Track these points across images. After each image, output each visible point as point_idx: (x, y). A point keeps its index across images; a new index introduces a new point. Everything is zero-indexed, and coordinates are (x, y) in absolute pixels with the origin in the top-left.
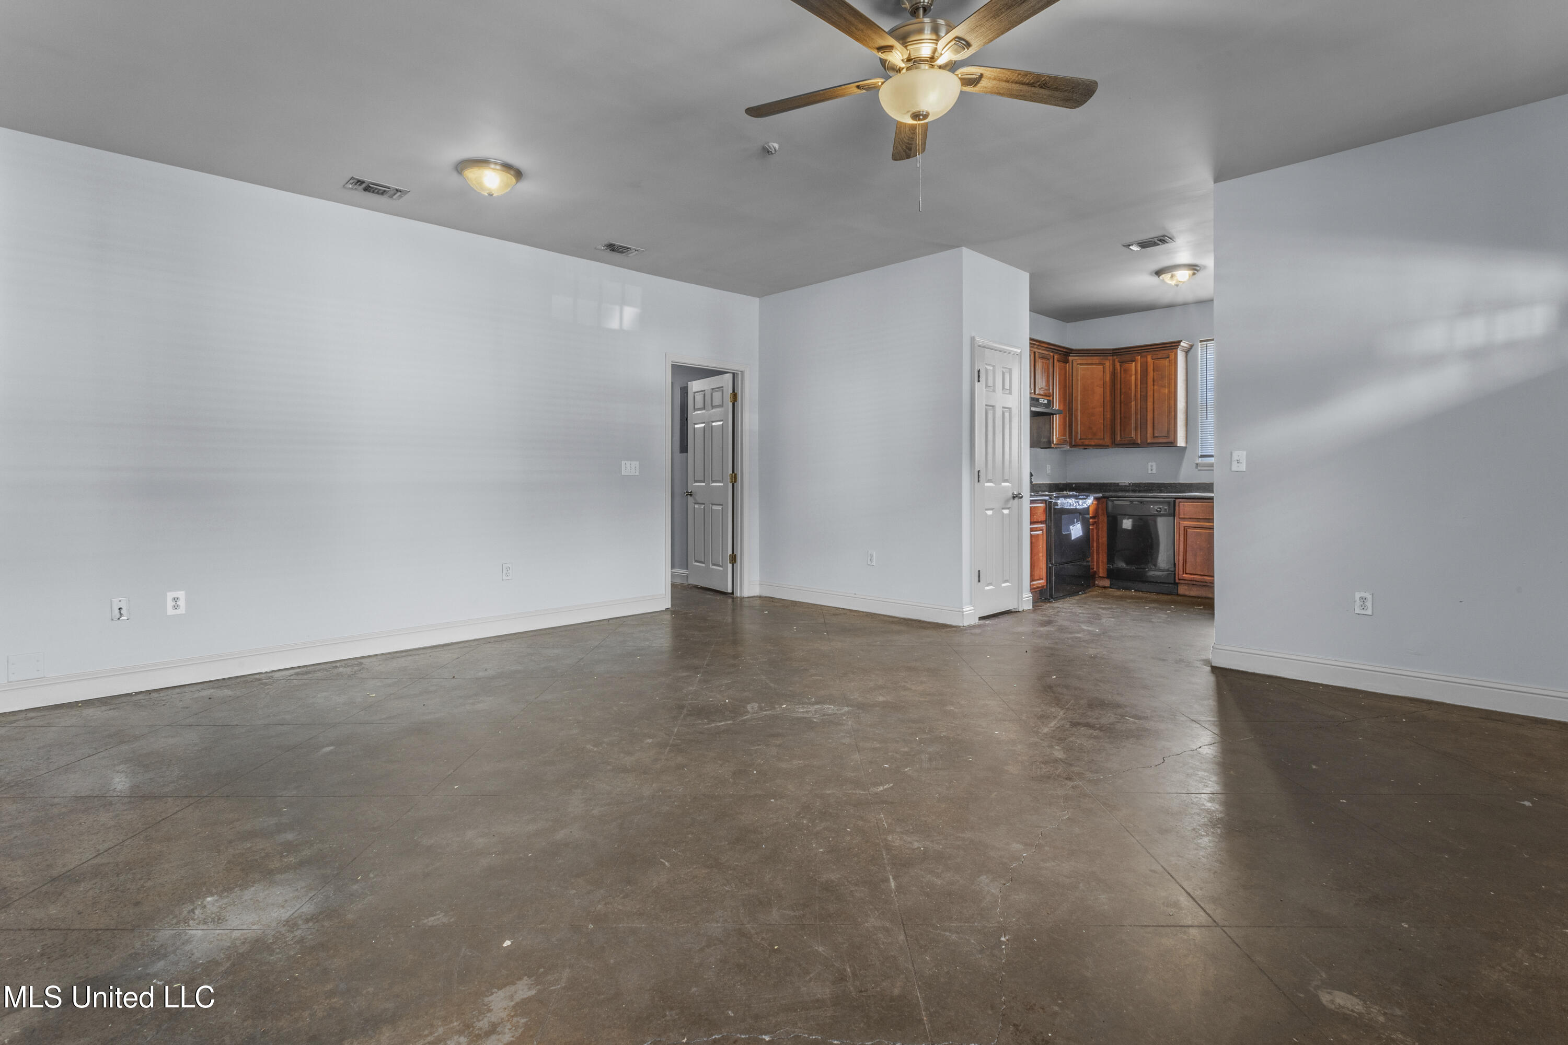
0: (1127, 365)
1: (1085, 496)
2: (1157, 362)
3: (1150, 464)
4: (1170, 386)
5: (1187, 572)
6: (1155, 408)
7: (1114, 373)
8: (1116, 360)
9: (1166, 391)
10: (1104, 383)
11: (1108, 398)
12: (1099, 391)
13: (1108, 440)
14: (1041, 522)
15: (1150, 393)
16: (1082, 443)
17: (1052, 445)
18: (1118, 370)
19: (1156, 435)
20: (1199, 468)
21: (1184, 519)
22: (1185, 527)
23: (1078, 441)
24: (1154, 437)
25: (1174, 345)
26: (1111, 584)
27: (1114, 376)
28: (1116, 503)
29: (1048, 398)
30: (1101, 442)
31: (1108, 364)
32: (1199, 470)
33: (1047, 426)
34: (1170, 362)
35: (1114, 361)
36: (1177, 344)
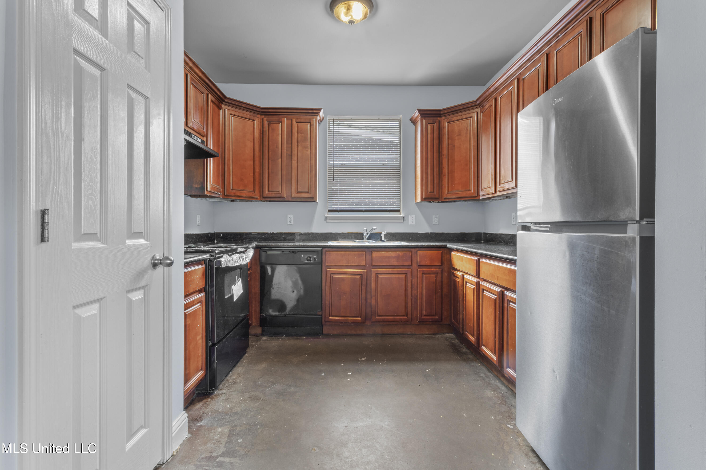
0: (275, 125)
1: (244, 248)
2: (300, 125)
3: (289, 216)
4: (312, 147)
5: (333, 315)
6: (299, 167)
7: (263, 130)
8: (265, 120)
9: (308, 152)
10: (254, 138)
11: (257, 153)
12: (250, 145)
13: (257, 194)
14: (200, 291)
15: (295, 152)
16: (234, 193)
17: (206, 193)
18: (266, 128)
19: (299, 190)
20: (327, 221)
21: (330, 267)
22: (331, 273)
23: (230, 191)
24: (298, 192)
25: (315, 111)
26: (263, 331)
27: (263, 134)
28: (268, 253)
29: (202, 138)
30: (251, 195)
31: (257, 122)
32: (327, 222)
33: (200, 171)
34: (312, 126)
35: (263, 120)
36: (318, 111)
